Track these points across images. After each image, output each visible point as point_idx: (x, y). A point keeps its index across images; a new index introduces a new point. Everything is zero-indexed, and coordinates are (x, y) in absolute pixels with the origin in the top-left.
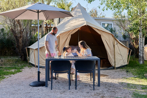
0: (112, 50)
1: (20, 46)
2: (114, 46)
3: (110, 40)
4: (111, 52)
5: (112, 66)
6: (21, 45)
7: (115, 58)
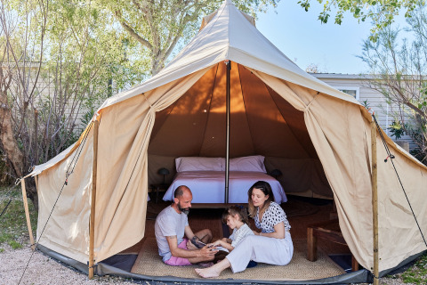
0: (360, 189)
1: (14, 162)
2: (373, 168)
3: (349, 137)
4: (354, 197)
5: (361, 268)
6: (16, 157)
7: (375, 228)
